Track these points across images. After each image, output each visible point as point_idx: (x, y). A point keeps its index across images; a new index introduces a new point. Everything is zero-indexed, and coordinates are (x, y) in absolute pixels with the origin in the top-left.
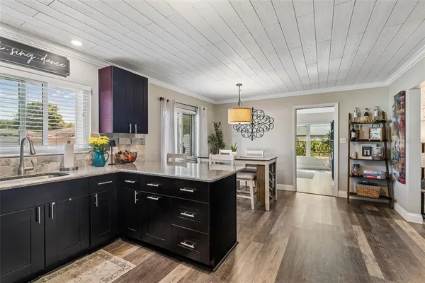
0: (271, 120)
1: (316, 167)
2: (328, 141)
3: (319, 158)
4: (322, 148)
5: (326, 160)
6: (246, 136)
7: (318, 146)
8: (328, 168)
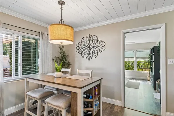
0: (103, 43)
1: (141, 78)
2: (149, 61)
3: (143, 72)
4: (144, 66)
5: (147, 73)
6: (85, 57)
7: (142, 64)
8: (149, 79)
